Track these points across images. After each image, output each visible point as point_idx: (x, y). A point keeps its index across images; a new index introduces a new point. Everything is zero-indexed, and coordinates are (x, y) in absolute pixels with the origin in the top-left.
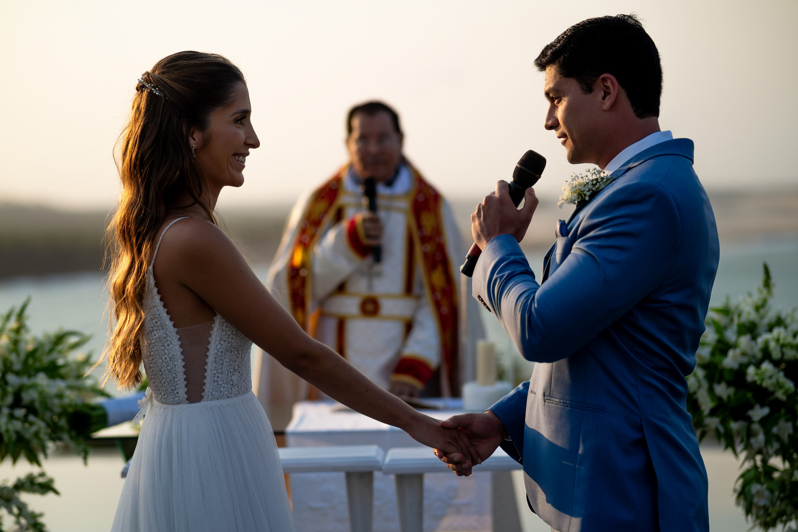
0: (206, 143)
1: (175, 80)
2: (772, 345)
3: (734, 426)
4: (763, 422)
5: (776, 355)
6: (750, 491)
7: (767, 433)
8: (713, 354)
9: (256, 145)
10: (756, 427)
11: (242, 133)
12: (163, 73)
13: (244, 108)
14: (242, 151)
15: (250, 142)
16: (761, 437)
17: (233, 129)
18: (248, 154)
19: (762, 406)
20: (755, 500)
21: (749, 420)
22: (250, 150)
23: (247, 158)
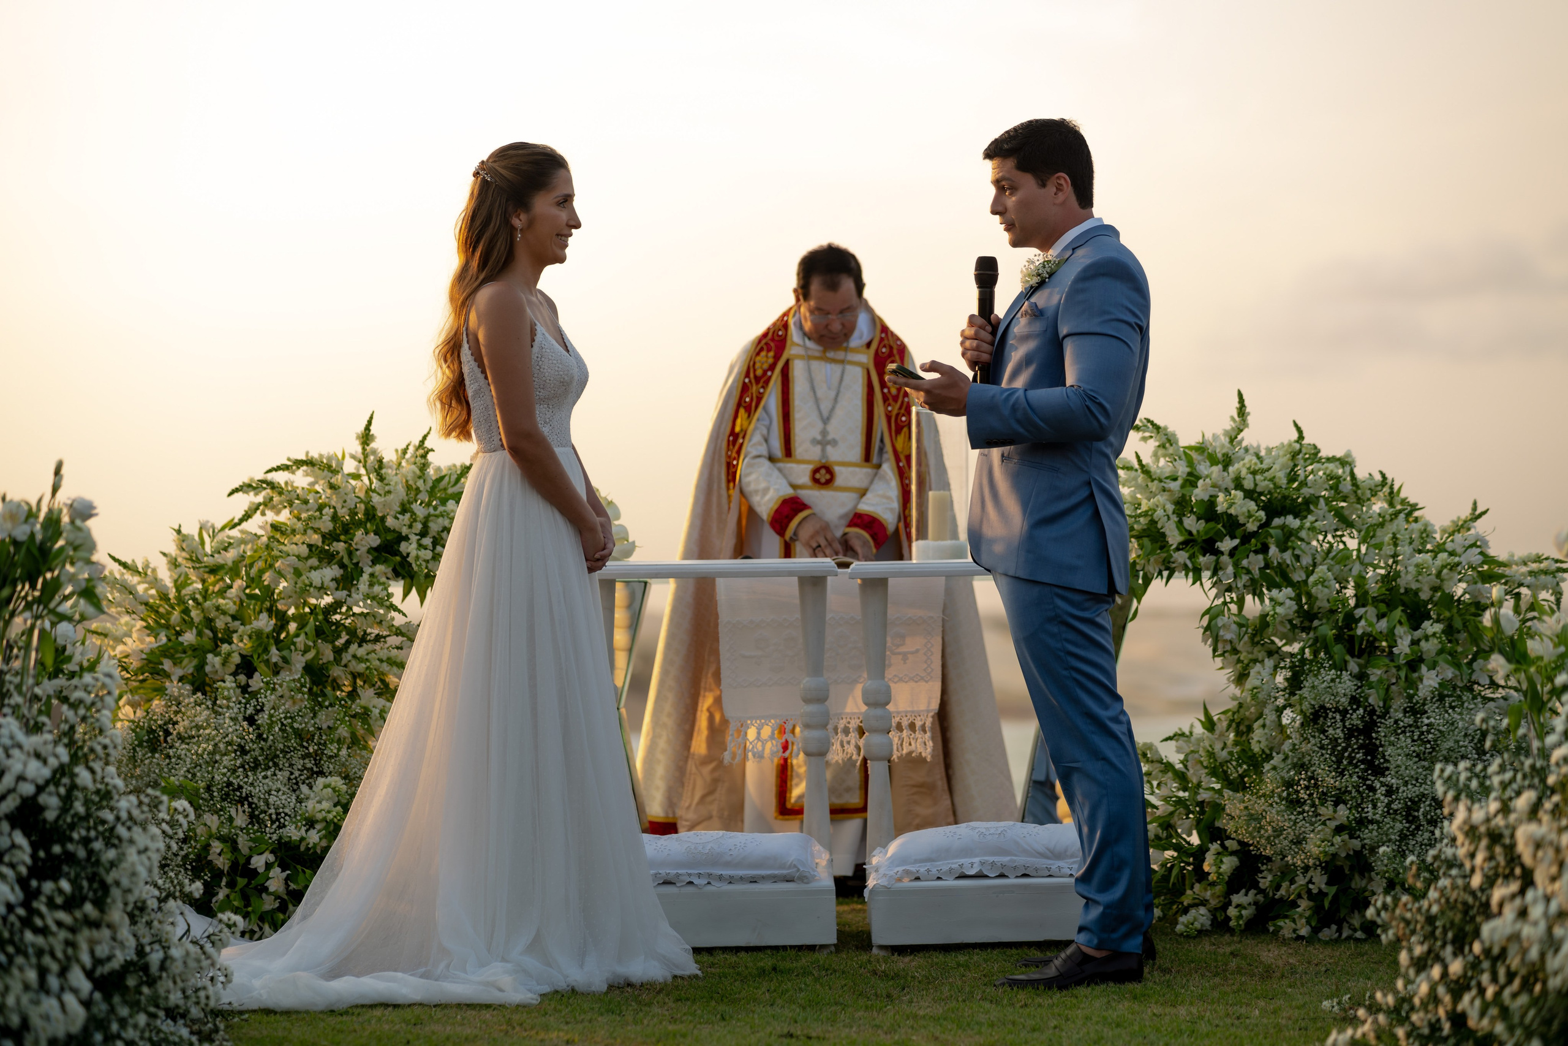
0: (531, 224)
1: (505, 168)
2: (1244, 472)
3: (1202, 560)
4: (1232, 553)
5: (1248, 484)
6: (1216, 624)
7: (1236, 565)
8: (1183, 486)
9: (578, 226)
10: (1225, 558)
11: (563, 216)
12: (495, 162)
13: (566, 192)
14: (565, 232)
15: (572, 223)
16: (1230, 569)
17: (555, 211)
18: (571, 235)
19: (1233, 537)
20: (1221, 633)
21: (1218, 553)
22: (573, 231)
23: (570, 239)
